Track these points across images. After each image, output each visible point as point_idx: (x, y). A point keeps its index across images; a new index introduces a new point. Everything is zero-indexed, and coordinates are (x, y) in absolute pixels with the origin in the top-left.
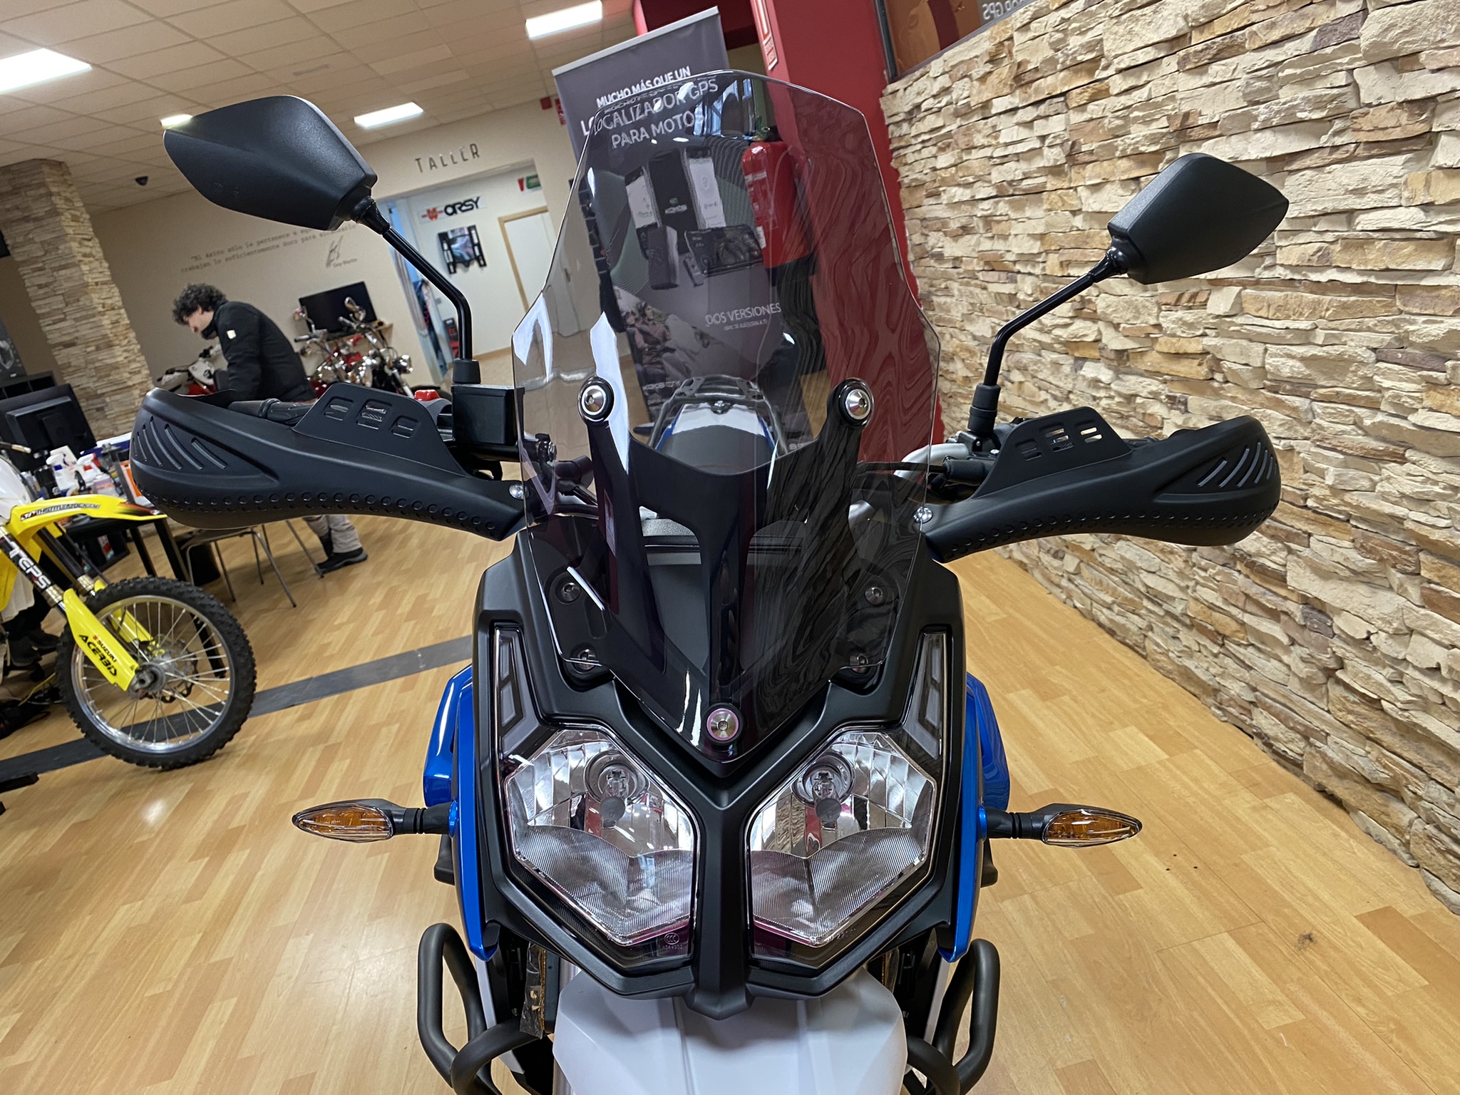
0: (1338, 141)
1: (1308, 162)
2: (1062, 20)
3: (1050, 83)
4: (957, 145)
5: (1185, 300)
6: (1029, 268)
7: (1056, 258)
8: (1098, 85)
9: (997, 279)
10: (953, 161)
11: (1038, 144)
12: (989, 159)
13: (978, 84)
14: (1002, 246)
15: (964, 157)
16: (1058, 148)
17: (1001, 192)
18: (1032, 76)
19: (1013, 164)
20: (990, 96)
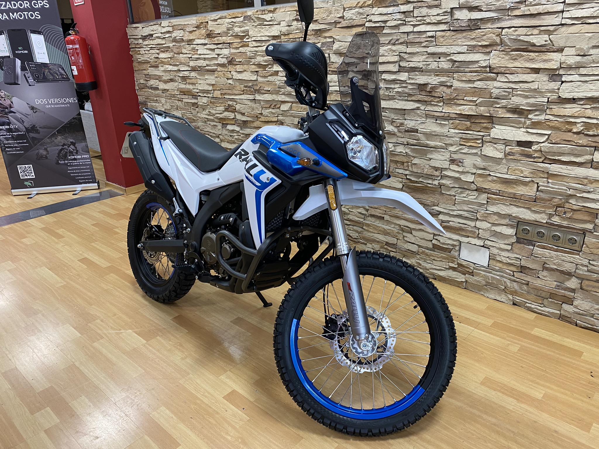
2: (232, 22)
3: (224, 39)
4: (172, 51)
5: (272, 106)
6: (205, 95)
7: (219, 92)
8: (245, 43)
9: (187, 98)
10: (170, 56)
11: (216, 56)
12: (189, 58)
13: (188, 33)
14: (191, 87)
15: (175, 56)
16: (225, 59)
17: (194, 69)
18: (216, 35)
19: (202, 61)
20: (194, 38)
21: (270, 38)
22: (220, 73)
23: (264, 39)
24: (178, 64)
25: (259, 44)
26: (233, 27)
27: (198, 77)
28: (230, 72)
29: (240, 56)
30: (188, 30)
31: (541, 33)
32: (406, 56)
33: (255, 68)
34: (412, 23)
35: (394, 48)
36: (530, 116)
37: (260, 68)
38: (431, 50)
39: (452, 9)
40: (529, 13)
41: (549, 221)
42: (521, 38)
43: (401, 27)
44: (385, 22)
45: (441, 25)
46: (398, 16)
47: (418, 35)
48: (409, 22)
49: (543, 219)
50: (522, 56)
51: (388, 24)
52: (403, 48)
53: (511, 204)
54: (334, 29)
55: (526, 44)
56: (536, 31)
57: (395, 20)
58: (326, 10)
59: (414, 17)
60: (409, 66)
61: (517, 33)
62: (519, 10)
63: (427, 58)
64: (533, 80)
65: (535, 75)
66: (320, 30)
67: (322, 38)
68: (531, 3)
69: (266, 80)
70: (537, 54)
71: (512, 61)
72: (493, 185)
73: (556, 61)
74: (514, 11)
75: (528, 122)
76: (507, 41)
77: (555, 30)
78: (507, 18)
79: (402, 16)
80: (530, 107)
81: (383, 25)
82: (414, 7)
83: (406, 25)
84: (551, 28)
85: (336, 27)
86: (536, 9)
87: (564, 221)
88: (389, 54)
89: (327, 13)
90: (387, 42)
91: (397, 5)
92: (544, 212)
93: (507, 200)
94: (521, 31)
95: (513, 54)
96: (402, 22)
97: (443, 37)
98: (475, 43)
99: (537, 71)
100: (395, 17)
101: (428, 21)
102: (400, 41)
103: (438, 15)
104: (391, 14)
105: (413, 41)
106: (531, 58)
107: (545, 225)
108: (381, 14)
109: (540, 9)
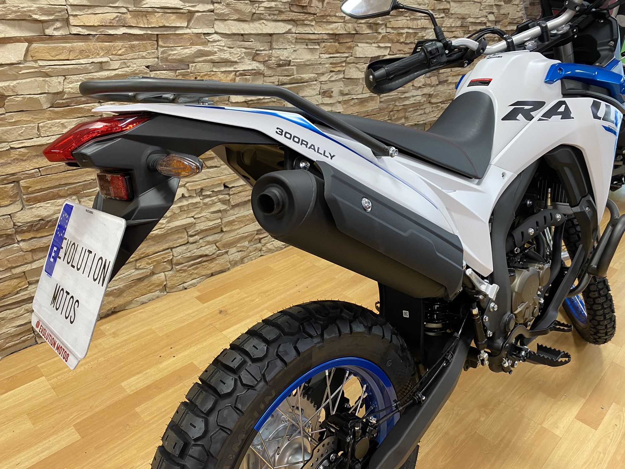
72: (354, 108)
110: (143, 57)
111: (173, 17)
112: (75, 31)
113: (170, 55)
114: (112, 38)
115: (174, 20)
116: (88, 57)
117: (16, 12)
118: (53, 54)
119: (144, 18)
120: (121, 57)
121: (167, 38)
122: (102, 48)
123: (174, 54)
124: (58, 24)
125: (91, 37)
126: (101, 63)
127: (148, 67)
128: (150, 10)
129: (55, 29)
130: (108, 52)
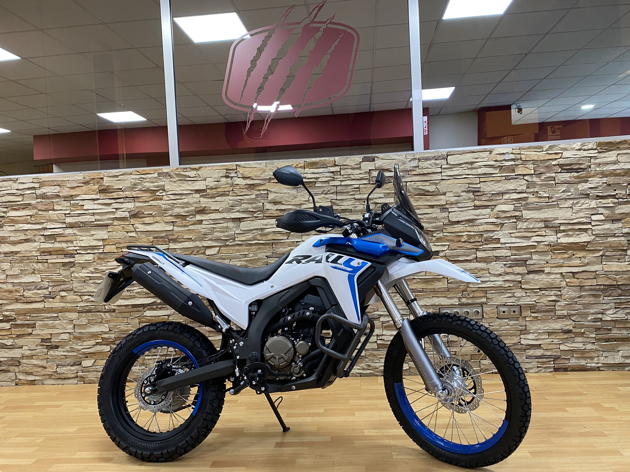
0: (259, 216)
1: (248, 219)
2: (141, 178)
3: (128, 193)
4: (36, 208)
5: (194, 253)
6: (89, 251)
7: (114, 247)
8: (157, 197)
9: (56, 258)
10: (31, 214)
11: (114, 210)
12: (65, 214)
13: (68, 189)
14: (64, 245)
15: (40, 213)
16: (127, 213)
17: (71, 226)
18: (114, 190)
19: (89, 217)
20: (79, 193)
21: (192, 192)
22: (116, 227)
23: (185, 192)
24: (43, 221)
25: (177, 197)
26: (142, 182)
27: (79, 234)
28: (133, 225)
29: (150, 209)
30: (69, 185)
31: (431, 185)
32: (338, 202)
33: (172, 219)
34: (340, 179)
35: (327, 196)
36: (434, 235)
37: (178, 218)
38: (357, 197)
39: (369, 170)
40: (422, 173)
41: (459, 303)
42: (421, 187)
43: (330, 182)
44: (317, 178)
45: (362, 180)
46: (328, 175)
47: (345, 187)
48: (337, 178)
49: (456, 302)
50: (422, 198)
51: (320, 180)
52: (334, 196)
53: (432, 297)
54: (267, 184)
55: (422, 191)
56: (427, 183)
57: (326, 177)
58: (260, 170)
59: (341, 175)
60: (341, 209)
61: (416, 185)
62: (416, 171)
63: (355, 202)
64: (432, 212)
65: (432, 209)
66: (253, 184)
67: (255, 191)
68: (422, 167)
69: (187, 229)
70: (431, 197)
71: (415, 202)
72: (417, 285)
73: (444, 200)
74: (412, 172)
75: (434, 239)
76: (411, 189)
77: (439, 183)
78: (409, 176)
79: (331, 175)
80: (433, 229)
81: (315, 181)
82: (340, 168)
83: (334, 180)
84: (437, 182)
85: (269, 182)
86: (426, 171)
87: (469, 300)
88: (322, 201)
89: (261, 172)
90: (320, 192)
91: (327, 167)
92: (456, 297)
93: (430, 294)
94: (418, 183)
95: (416, 197)
96: (332, 179)
97: (365, 188)
98: (389, 191)
99: (432, 207)
100: (326, 175)
101: (353, 178)
102: (331, 192)
103: (360, 174)
104: (321, 173)
105: (342, 191)
106: (427, 199)
107: (458, 306)
108: (313, 173)
109: (429, 171)
110: (265, 252)
111: (279, 235)
112: (236, 242)
113: (277, 251)
114: (251, 245)
115: (279, 236)
116: (240, 252)
117: (216, 237)
118: (227, 251)
119: (265, 236)
120: (254, 252)
121: (277, 244)
122: (246, 249)
123: (279, 251)
124: (231, 241)
125: (243, 245)
126: (245, 254)
127: (267, 256)
128: (267, 233)
129: (230, 242)
130: (249, 250)
